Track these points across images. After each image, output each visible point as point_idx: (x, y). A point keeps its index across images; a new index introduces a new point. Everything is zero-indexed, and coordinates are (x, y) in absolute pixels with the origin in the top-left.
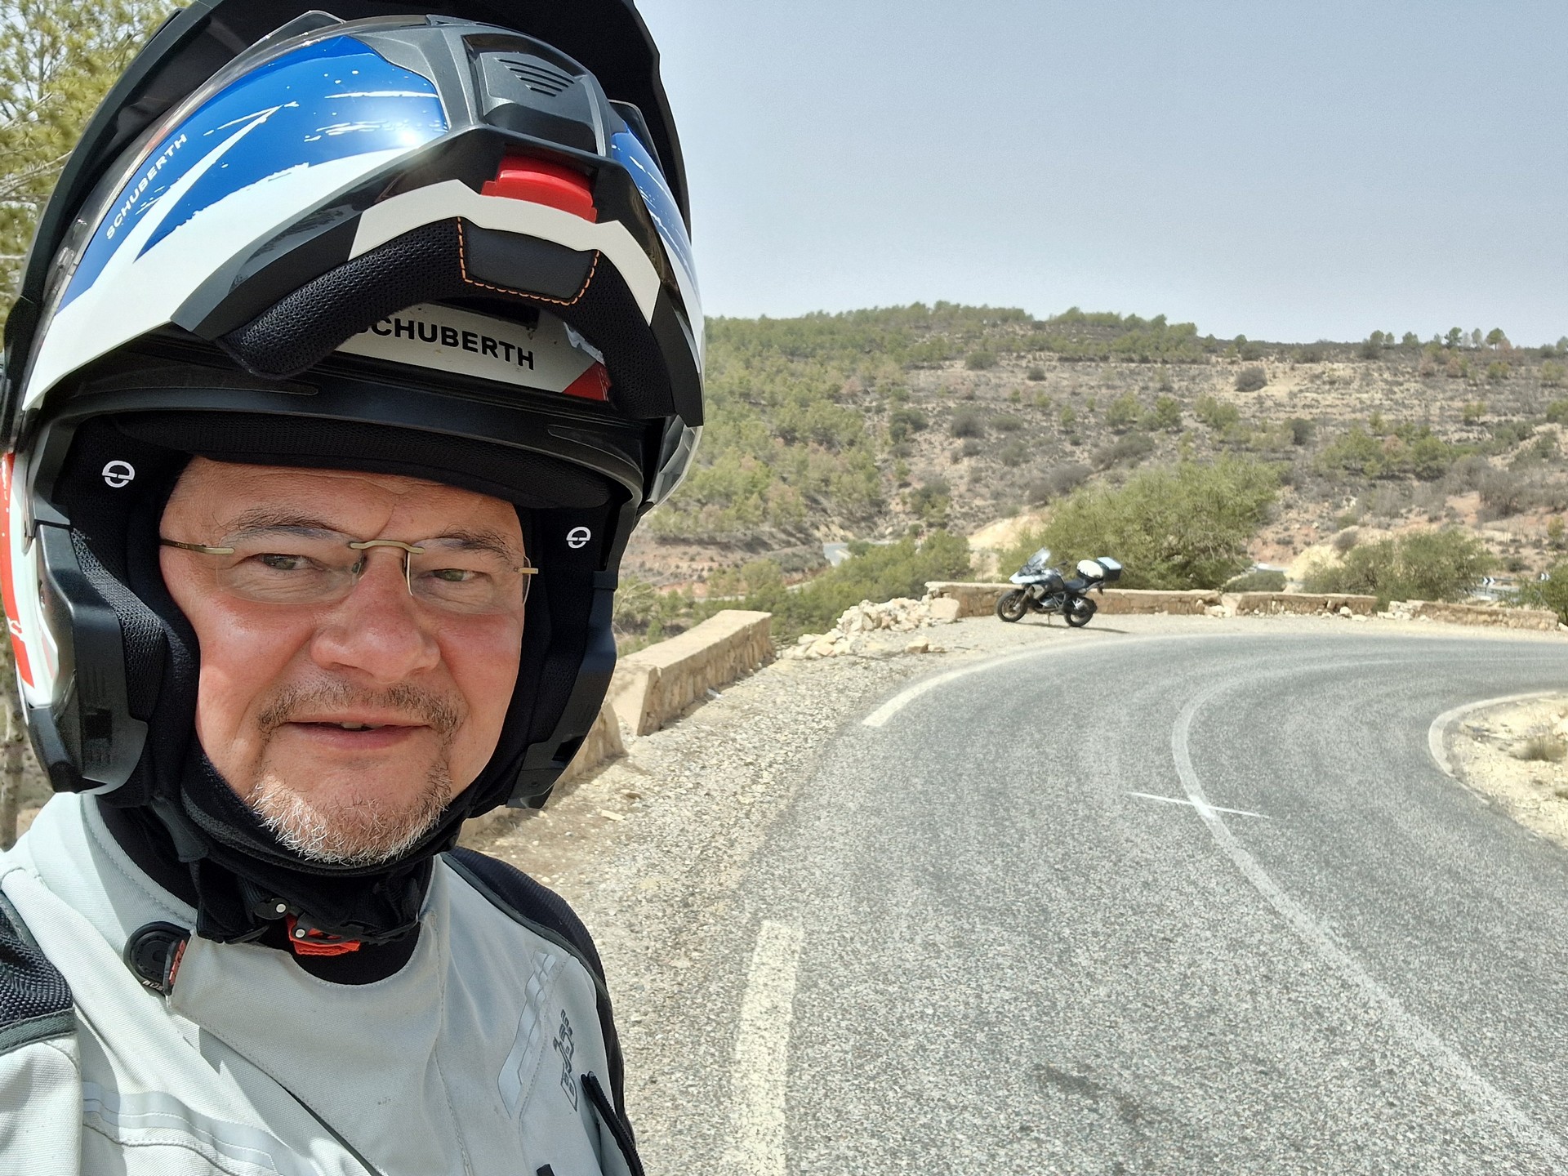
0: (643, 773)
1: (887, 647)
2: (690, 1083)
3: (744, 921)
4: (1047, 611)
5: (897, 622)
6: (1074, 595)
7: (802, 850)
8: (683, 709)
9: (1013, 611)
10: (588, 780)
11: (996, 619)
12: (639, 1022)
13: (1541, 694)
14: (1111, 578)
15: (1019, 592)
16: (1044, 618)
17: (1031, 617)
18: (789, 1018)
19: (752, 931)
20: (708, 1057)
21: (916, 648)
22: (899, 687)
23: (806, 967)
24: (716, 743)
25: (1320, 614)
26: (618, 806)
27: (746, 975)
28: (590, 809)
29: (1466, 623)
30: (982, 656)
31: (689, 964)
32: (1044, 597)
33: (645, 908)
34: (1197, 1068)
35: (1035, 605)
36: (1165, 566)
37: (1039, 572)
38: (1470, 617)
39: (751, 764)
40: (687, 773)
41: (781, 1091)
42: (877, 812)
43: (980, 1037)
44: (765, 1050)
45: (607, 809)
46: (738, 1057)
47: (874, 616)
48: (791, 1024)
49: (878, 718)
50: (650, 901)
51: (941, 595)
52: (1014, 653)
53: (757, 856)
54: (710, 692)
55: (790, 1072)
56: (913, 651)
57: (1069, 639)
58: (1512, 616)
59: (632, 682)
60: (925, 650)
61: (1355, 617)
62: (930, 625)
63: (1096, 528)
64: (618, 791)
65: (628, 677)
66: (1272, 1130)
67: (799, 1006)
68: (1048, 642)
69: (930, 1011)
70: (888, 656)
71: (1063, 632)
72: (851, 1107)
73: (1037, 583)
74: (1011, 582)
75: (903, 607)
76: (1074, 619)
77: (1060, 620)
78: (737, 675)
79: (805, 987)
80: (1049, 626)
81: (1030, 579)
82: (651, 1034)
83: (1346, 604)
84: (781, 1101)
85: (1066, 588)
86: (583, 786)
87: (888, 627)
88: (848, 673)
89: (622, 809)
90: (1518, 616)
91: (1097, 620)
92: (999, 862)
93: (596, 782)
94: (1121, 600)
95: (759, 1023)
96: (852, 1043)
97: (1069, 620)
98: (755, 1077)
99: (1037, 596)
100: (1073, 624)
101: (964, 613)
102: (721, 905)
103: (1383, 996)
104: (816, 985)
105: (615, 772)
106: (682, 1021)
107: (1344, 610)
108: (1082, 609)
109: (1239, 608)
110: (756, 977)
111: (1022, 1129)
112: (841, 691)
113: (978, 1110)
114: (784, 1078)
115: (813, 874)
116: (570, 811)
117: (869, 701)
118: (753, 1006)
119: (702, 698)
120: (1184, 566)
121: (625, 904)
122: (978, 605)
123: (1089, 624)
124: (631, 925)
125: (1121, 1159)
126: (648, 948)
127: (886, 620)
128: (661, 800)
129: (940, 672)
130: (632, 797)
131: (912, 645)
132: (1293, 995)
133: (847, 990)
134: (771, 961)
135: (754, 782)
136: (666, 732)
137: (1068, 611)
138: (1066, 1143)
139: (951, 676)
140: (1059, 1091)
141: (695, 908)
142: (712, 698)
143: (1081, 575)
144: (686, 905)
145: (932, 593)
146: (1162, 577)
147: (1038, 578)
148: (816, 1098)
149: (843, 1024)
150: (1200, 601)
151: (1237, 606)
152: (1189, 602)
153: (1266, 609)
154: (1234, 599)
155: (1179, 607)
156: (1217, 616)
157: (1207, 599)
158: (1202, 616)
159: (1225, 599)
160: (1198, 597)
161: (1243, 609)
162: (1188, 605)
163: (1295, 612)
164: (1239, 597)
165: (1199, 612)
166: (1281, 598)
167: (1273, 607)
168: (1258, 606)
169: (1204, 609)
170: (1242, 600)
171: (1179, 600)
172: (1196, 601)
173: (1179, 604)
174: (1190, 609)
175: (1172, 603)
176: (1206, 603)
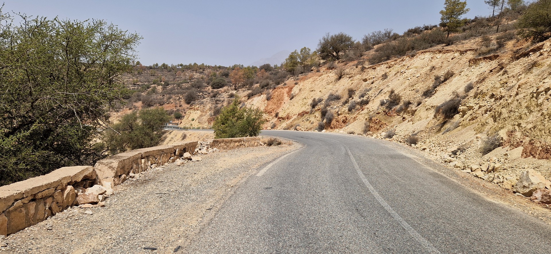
25: (174, 161)
29: (231, 148)
38: (232, 145)
61: (194, 158)
107: (187, 155)
109: (115, 176)
150: (70, 187)
151: (113, 175)
152: (52, 196)
153: (138, 169)
154: (110, 167)
155: (32, 211)
156: (96, 203)
157: (79, 179)
158: (76, 210)
159: (99, 167)
160: (65, 182)
161: (120, 176)
162: (49, 200)
163: (158, 164)
164: (115, 163)
165: (70, 204)
166: (147, 155)
167: (143, 165)
168: (132, 168)
169: (77, 195)
170: (118, 167)
171: (31, 198)
172: (63, 190)
173: (32, 207)
174: (54, 205)
175: (16, 209)
176: (78, 184)
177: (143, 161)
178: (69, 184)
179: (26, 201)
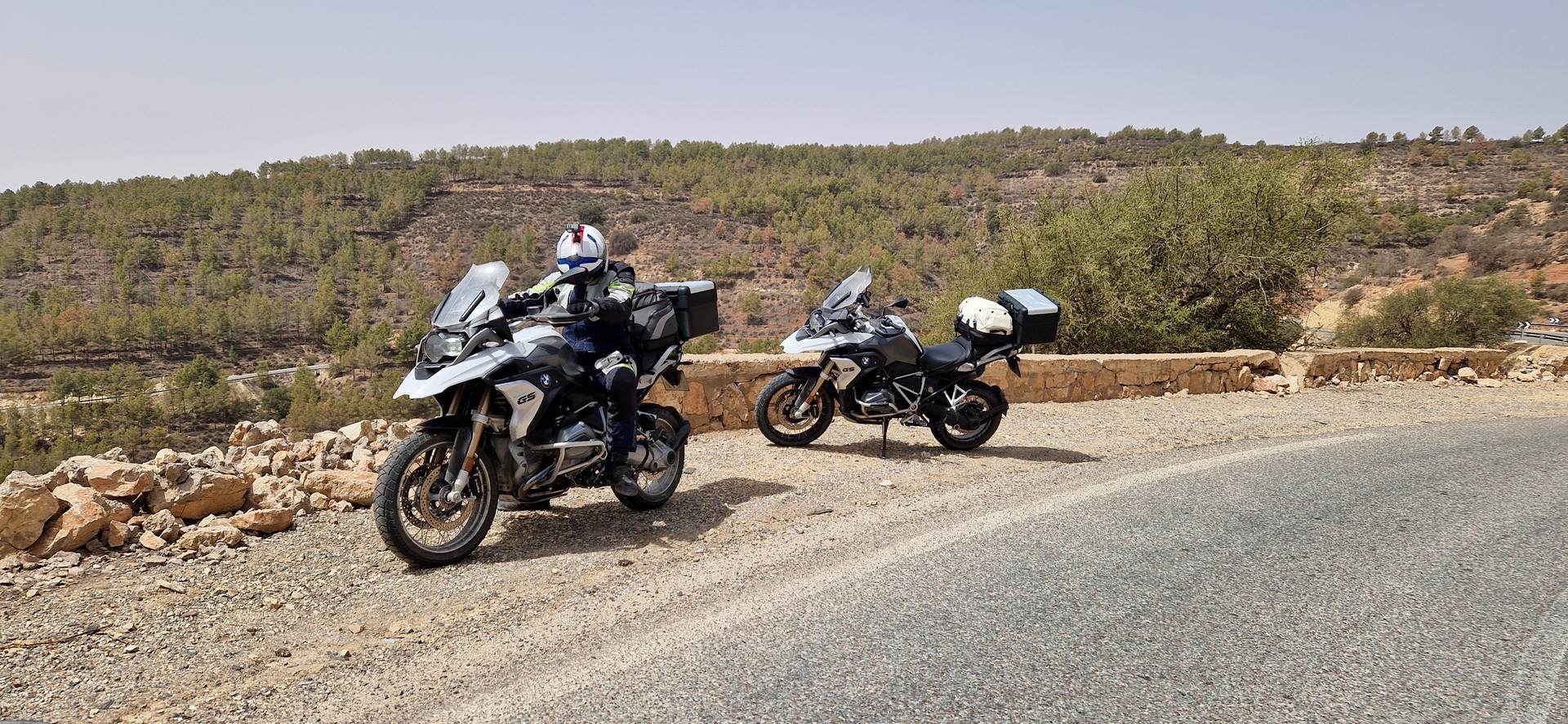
4: (884, 417)
9: (792, 421)
15: (804, 375)
16: (876, 433)
17: (842, 432)
25: (1430, 379)
32: (857, 386)
35: (843, 404)
37: (848, 325)
61: (1482, 382)
73: (843, 351)
81: (829, 343)
83: (1465, 363)
85: (924, 360)
91: (1010, 430)
97: (939, 433)
100: (950, 445)
107: (1466, 372)
108: (967, 410)
109: (1307, 376)
120: (1221, 309)
123: (991, 442)
137: (931, 417)
143: (960, 330)
146: (1183, 329)
147: (842, 340)
150: (1245, 368)
151: (1305, 372)
152: (1226, 371)
153: (1350, 376)
154: (1301, 362)
155: (1209, 381)
156: (1275, 393)
157: (1257, 364)
158: (1250, 394)
159: (1286, 361)
160: (1241, 361)
161: (1315, 377)
162: (1224, 375)
163: (1392, 377)
164: (1309, 358)
165: (1245, 387)
166: (1370, 357)
167: (1359, 372)
168: (1337, 372)
169: (1253, 381)
170: (1313, 363)
171: (1208, 367)
172: (1239, 369)
173: (1209, 375)
174: (1228, 382)
175: (1196, 373)
176: (1255, 370)
177: (1360, 365)
178: (1246, 364)
179: (1205, 368)
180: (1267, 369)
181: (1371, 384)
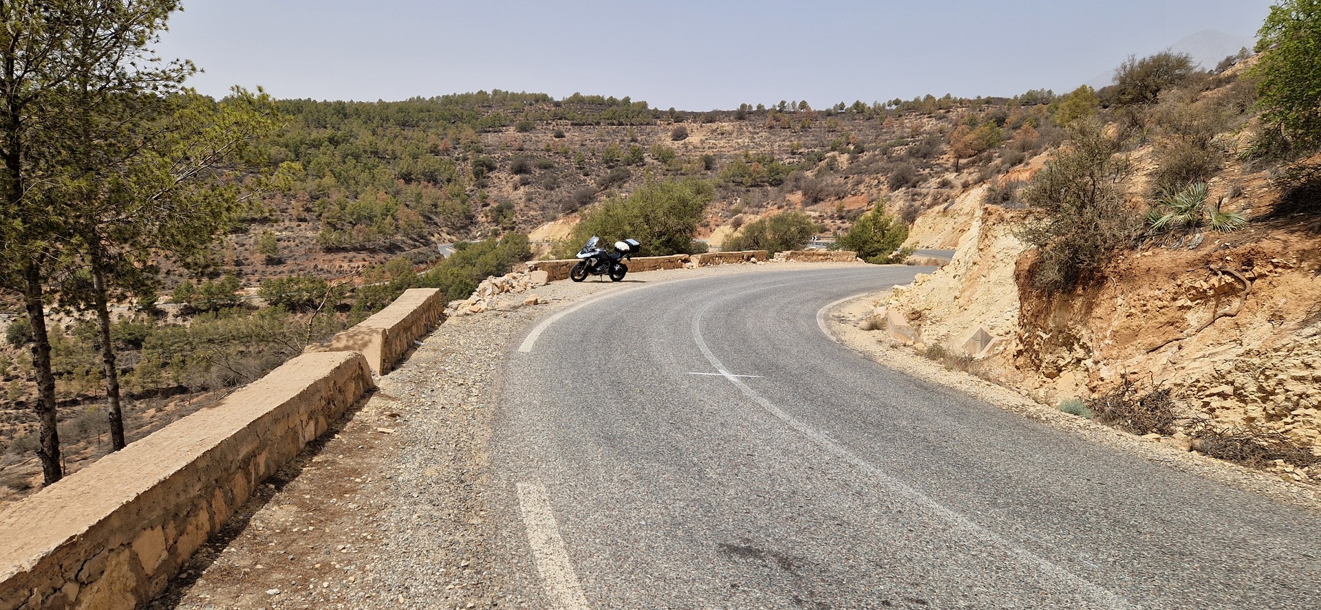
0: (394, 399)
1: (512, 303)
2: (519, 600)
3: (504, 486)
4: (600, 273)
5: (513, 288)
6: (615, 262)
7: (519, 435)
8: (403, 355)
9: (580, 275)
10: (359, 409)
11: (570, 280)
12: (467, 566)
13: (861, 295)
14: (634, 250)
15: (582, 264)
16: (598, 278)
17: (590, 277)
18: (562, 543)
19: (512, 491)
20: (524, 580)
21: (530, 302)
22: (529, 327)
23: (557, 510)
24: (435, 374)
25: (741, 262)
26: (387, 424)
27: (522, 520)
28: (369, 428)
29: (812, 261)
30: (570, 303)
31: (480, 521)
32: (597, 265)
33: (435, 488)
34: (805, 528)
35: (592, 270)
36: (659, 241)
37: (593, 250)
38: (815, 258)
39: (462, 384)
40: (423, 396)
41: (580, 593)
42: (554, 404)
43: (680, 533)
44: (557, 568)
45: (380, 426)
46: (543, 576)
47: (499, 285)
48: (565, 547)
49: (527, 345)
50: (436, 483)
51: (536, 269)
52: (588, 299)
53: (493, 442)
54: (416, 342)
55: (580, 579)
56: (528, 304)
57: (615, 289)
58: (835, 255)
59: (370, 341)
60: (536, 303)
61: (758, 263)
62: (532, 287)
63: (619, 223)
64: (382, 413)
65: (367, 338)
66: (862, 558)
67: (565, 535)
68: (604, 291)
69: (643, 523)
70: (515, 308)
71: (611, 284)
72: (628, 594)
73: (592, 257)
74: (577, 258)
75: (514, 278)
76: (615, 276)
77: (607, 278)
78: (429, 330)
79: (563, 521)
80: (602, 282)
81: (588, 255)
82: (478, 572)
83: (753, 256)
84: (583, 600)
85: (610, 258)
86: (358, 413)
87: (508, 291)
88: (496, 321)
89: (389, 425)
90: (837, 255)
91: (628, 276)
92: (637, 424)
93: (365, 409)
94: (638, 264)
95: (545, 551)
96: (608, 553)
97: (612, 277)
98: (559, 587)
99: (593, 265)
100: (614, 280)
101: (551, 279)
102: (484, 478)
103: (872, 469)
104: (568, 519)
105: (374, 401)
106: (495, 560)
107: (753, 259)
108: (619, 270)
110: (530, 521)
111: (733, 586)
112: (497, 333)
113: (703, 581)
114: (577, 584)
115: (534, 449)
116: (355, 431)
117: (515, 338)
118: (536, 540)
119: (414, 347)
120: (669, 240)
121: (422, 488)
122: (558, 273)
123: (624, 279)
124: (431, 501)
125: (795, 593)
126: (450, 515)
127: (507, 287)
128: (414, 416)
129: (550, 315)
130: (393, 416)
131: (528, 300)
132: (829, 476)
133: (588, 519)
134: (533, 509)
135: (469, 396)
136: (399, 371)
137: (611, 272)
138: (761, 590)
139: (557, 317)
140: (741, 558)
141: (468, 483)
142: (419, 346)
143: (617, 250)
144: (462, 482)
145: (530, 268)
146: (657, 248)
147: (593, 254)
148: (604, 593)
149: (597, 541)
154: (697, 258)
156: (690, 268)
157: (683, 259)
158: (682, 269)
159: (693, 258)
161: (702, 263)
162: (674, 263)
164: (700, 256)
165: (680, 267)
166: (720, 255)
167: (717, 261)
169: (682, 265)
171: (669, 260)
172: (678, 261)
173: (669, 263)
175: (665, 262)
176: (682, 261)
178: (680, 259)
180: (686, 261)
181: (721, 265)
